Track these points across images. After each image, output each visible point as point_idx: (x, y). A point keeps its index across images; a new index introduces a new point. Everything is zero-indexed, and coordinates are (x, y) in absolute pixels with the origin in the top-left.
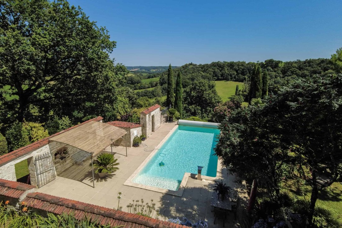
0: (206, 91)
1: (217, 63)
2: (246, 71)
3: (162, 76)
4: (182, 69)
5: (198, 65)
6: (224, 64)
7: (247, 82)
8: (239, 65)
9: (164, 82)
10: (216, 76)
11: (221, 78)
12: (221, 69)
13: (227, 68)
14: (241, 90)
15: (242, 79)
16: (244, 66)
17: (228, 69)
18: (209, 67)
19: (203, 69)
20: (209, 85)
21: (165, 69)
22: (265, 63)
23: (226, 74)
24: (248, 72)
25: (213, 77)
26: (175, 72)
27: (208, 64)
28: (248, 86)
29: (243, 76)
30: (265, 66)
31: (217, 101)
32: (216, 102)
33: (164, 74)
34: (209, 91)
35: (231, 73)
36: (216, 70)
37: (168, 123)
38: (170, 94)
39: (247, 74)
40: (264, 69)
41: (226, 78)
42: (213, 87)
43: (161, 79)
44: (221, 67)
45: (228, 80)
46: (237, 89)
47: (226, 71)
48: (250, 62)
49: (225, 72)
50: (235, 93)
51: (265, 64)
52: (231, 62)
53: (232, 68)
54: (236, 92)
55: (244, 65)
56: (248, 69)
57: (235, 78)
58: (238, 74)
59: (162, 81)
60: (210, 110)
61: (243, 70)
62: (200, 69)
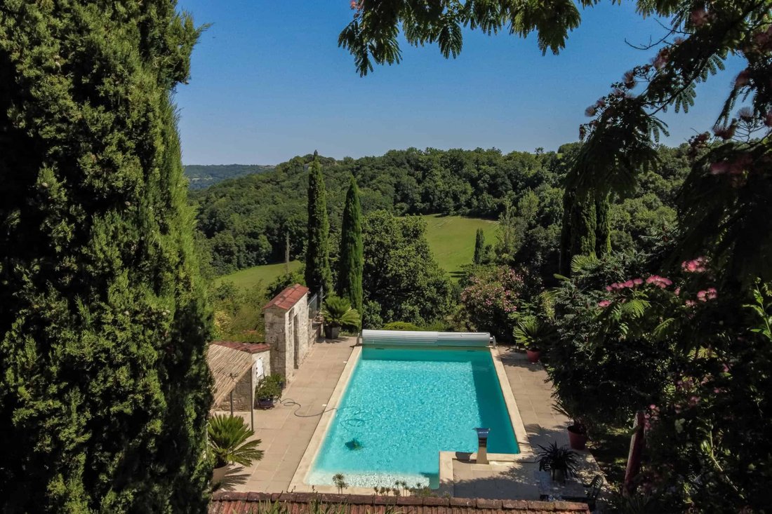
0: (397, 249)
1: (407, 153)
2: (503, 183)
3: (207, 201)
4: (282, 176)
5: (339, 162)
6: (429, 160)
7: (512, 216)
8: (480, 162)
9: (214, 224)
10: (405, 198)
11: (423, 206)
12: (419, 174)
13: (441, 171)
14: (490, 246)
15: (492, 208)
16: (495, 165)
17: (444, 177)
18: (378, 168)
19: (359, 176)
20: (405, 227)
21: (212, 175)
22: (560, 156)
23: (438, 193)
24: (510, 186)
25: (395, 203)
26: (258, 188)
27: (373, 159)
28: (513, 230)
29: (496, 200)
30: (563, 164)
31: (431, 280)
32: (428, 285)
33: (213, 195)
34: (408, 248)
35: (454, 187)
36: (405, 179)
37: (324, 344)
38: (319, 255)
39: (506, 191)
40: (559, 174)
41: (439, 205)
42: (416, 234)
43: (202, 213)
44: (422, 169)
45: (448, 214)
46: (478, 245)
47: (440, 181)
48: (514, 153)
49: (436, 186)
50: (473, 257)
51: (562, 160)
52: (454, 151)
53: (456, 171)
54: (476, 252)
55: (494, 162)
56: (510, 176)
57: (469, 204)
58: (478, 192)
59: (206, 221)
60: (412, 313)
61: (494, 177)
62: (348, 174)
